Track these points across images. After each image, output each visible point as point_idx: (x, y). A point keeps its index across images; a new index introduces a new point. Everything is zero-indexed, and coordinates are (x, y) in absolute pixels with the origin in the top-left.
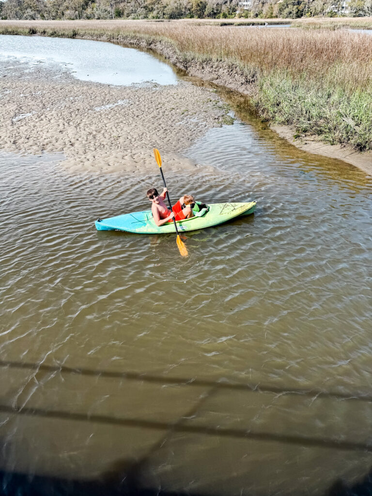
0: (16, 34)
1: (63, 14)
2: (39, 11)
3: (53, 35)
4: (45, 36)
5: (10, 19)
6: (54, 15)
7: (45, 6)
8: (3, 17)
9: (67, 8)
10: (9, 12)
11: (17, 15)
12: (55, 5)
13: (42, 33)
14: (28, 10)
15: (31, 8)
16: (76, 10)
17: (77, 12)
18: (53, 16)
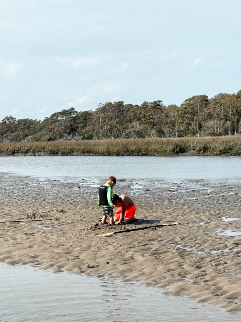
0: (145, 155)
1: (200, 127)
2: (153, 125)
3: (224, 153)
4: (207, 156)
5: (98, 138)
6: (182, 128)
7: (167, 116)
8: (86, 136)
9: (210, 116)
10: (98, 127)
11: (111, 132)
12: (185, 113)
13: (200, 150)
14: (134, 123)
15: (139, 119)
16: (227, 120)
17: (229, 123)
18: (179, 131)
